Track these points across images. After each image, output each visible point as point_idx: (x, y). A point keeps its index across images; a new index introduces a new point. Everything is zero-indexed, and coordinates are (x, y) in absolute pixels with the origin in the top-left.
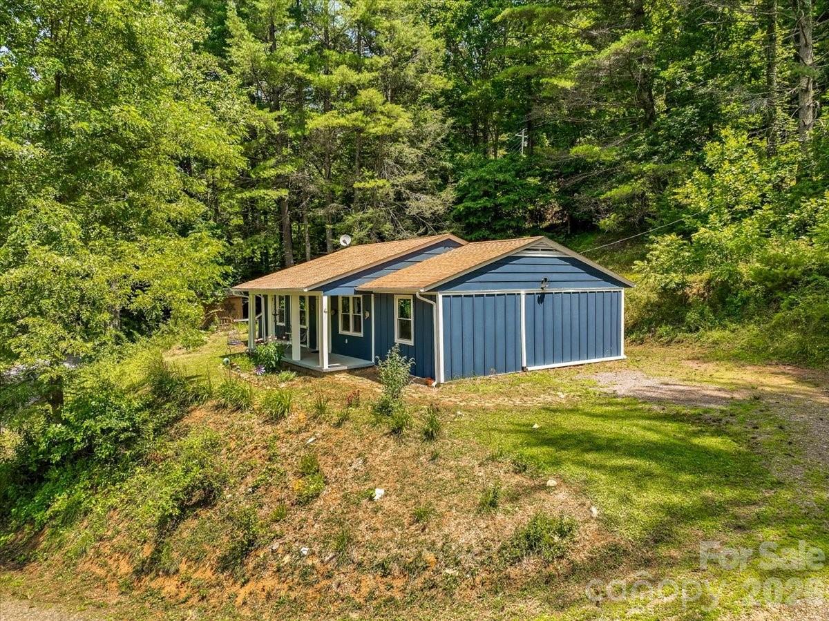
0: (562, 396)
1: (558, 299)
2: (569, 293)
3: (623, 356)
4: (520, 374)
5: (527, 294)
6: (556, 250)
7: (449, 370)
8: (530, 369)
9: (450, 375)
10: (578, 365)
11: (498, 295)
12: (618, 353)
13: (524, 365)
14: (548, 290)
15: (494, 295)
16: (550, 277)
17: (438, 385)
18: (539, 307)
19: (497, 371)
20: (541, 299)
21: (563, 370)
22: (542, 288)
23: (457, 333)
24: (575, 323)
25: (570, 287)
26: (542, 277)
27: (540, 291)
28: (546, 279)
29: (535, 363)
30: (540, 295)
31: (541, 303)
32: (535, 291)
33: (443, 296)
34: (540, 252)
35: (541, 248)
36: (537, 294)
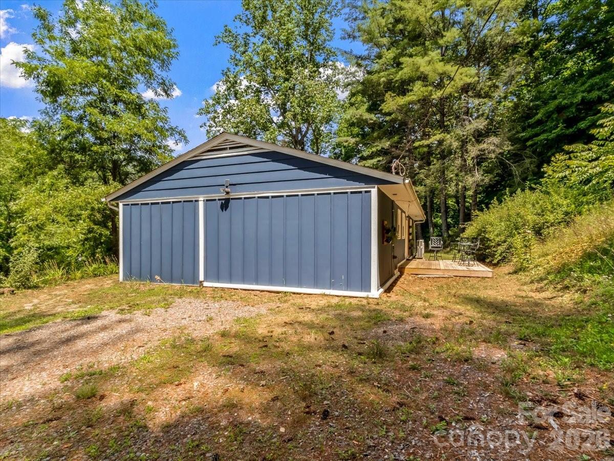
1: (250, 205)
2: (268, 197)
5: (207, 200)
6: (251, 146)
8: (205, 284)
13: (201, 278)
14: (233, 195)
22: (227, 193)
23: (135, 238)
25: (268, 190)
27: (223, 196)
29: (218, 279)
30: (223, 201)
31: (226, 210)
32: (216, 196)
33: (124, 205)
34: (229, 151)
35: (228, 146)
36: (219, 200)
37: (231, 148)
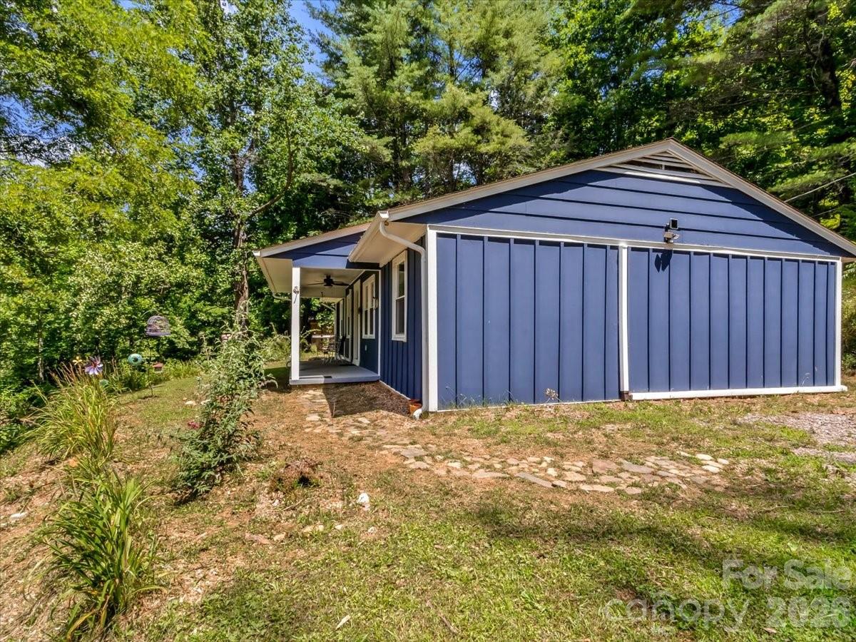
0: (713, 467)
1: (700, 265)
2: (726, 256)
3: (838, 387)
4: (615, 405)
5: (633, 249)
6: (697, 172)
7: (451, 387)
8: (637, 396)
9: (451, 396)
10: (745, 397)
11: (567, 244)
12: (829, 380)
13: (626, 387)
14: (677, 246)
15: (558, 244)
16: (684, 221)
17: (425, 414)
18: (660, 277)
19: (561, 397)
20: (664, 259)
21: (713, 404)
22: (667, 240)
23: (470, 310)
24: (739, 315)
25: (728, 244)
26: (665, 219)
27: (662, 246)
28: (674, 223)
29: (649, 387)
30: (660, 255)
31: (663, 269)
32: (651, 244)
33: (439, 235)
34: (663, 171)
35: (664, 164)
36: (655, 250)
37: (668, 168)
